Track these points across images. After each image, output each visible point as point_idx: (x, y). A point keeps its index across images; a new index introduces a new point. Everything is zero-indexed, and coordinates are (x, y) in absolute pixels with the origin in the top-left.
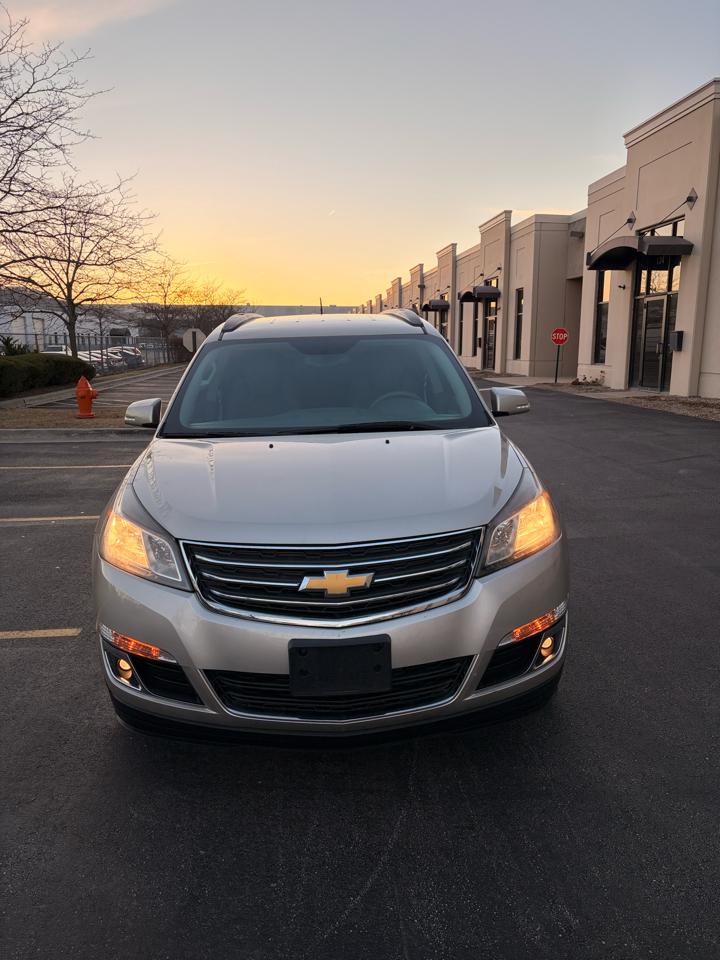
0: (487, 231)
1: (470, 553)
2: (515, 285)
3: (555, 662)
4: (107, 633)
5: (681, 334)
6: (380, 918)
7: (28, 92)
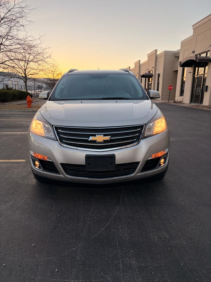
0: (150, 56)
1: (140, 132)
2: (157, 73)
3: (164, 166)
4: (32, 153)
5: (207, 87)
6: (110, 233)
7: (13, 8)
